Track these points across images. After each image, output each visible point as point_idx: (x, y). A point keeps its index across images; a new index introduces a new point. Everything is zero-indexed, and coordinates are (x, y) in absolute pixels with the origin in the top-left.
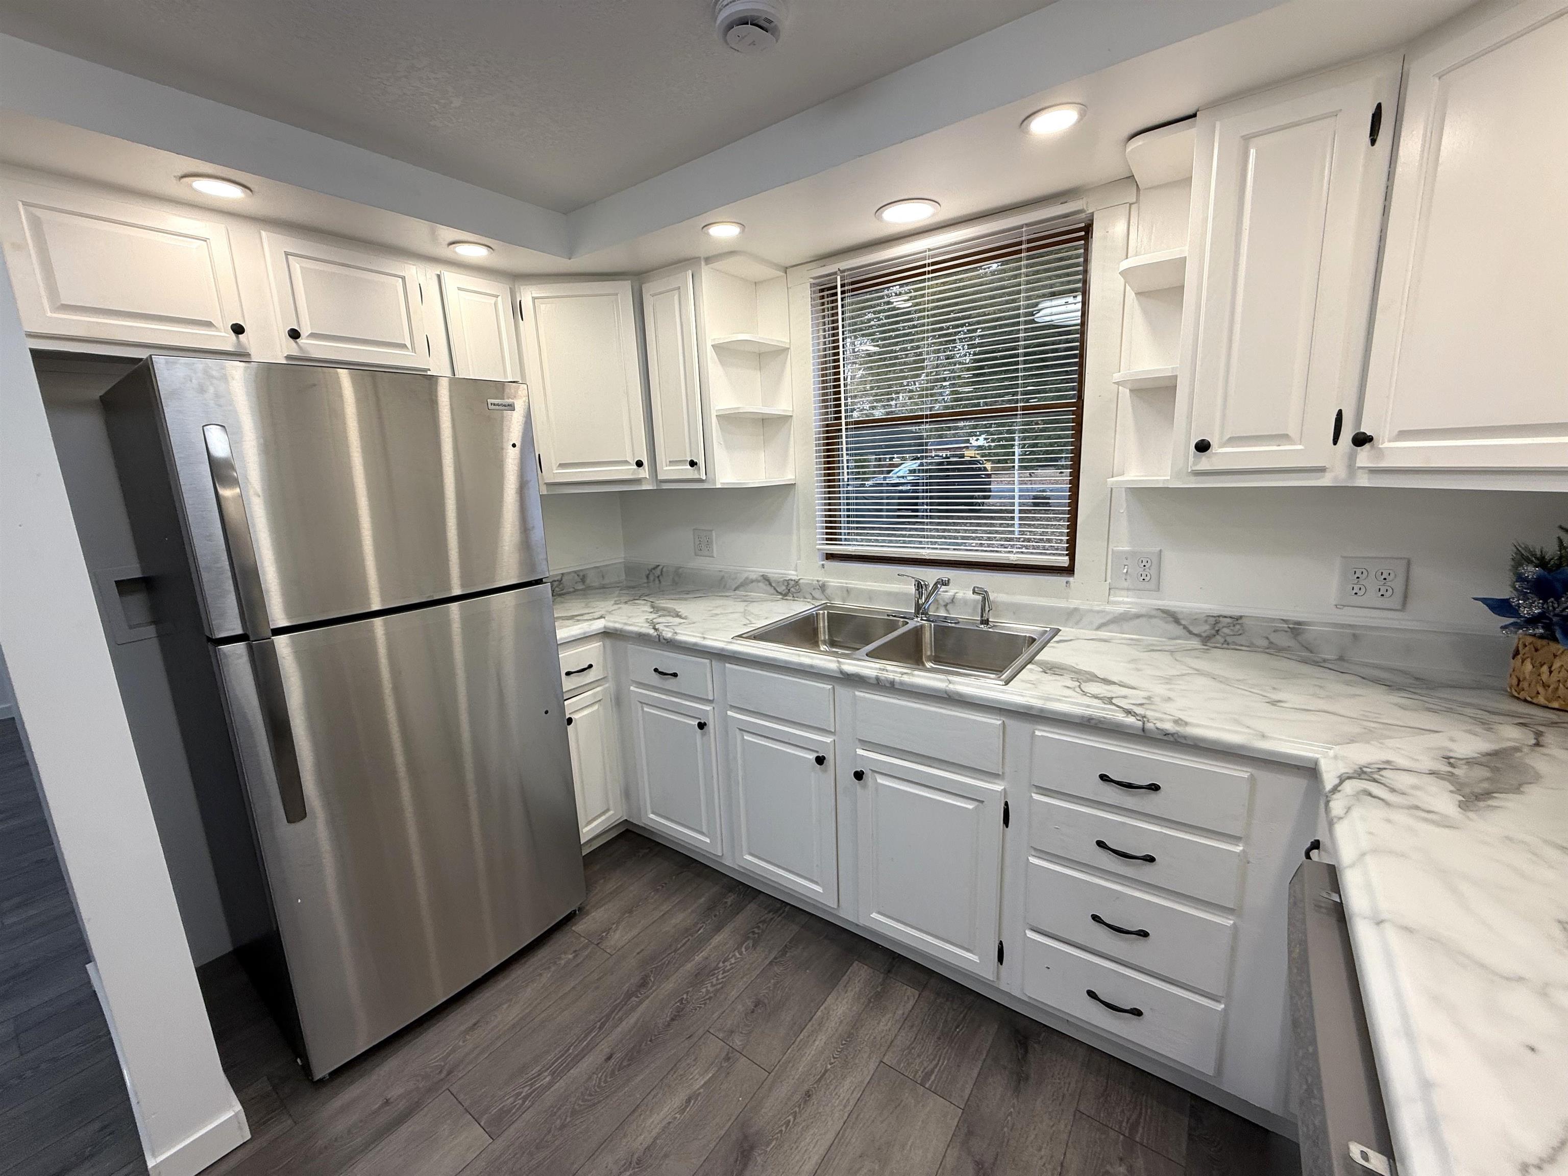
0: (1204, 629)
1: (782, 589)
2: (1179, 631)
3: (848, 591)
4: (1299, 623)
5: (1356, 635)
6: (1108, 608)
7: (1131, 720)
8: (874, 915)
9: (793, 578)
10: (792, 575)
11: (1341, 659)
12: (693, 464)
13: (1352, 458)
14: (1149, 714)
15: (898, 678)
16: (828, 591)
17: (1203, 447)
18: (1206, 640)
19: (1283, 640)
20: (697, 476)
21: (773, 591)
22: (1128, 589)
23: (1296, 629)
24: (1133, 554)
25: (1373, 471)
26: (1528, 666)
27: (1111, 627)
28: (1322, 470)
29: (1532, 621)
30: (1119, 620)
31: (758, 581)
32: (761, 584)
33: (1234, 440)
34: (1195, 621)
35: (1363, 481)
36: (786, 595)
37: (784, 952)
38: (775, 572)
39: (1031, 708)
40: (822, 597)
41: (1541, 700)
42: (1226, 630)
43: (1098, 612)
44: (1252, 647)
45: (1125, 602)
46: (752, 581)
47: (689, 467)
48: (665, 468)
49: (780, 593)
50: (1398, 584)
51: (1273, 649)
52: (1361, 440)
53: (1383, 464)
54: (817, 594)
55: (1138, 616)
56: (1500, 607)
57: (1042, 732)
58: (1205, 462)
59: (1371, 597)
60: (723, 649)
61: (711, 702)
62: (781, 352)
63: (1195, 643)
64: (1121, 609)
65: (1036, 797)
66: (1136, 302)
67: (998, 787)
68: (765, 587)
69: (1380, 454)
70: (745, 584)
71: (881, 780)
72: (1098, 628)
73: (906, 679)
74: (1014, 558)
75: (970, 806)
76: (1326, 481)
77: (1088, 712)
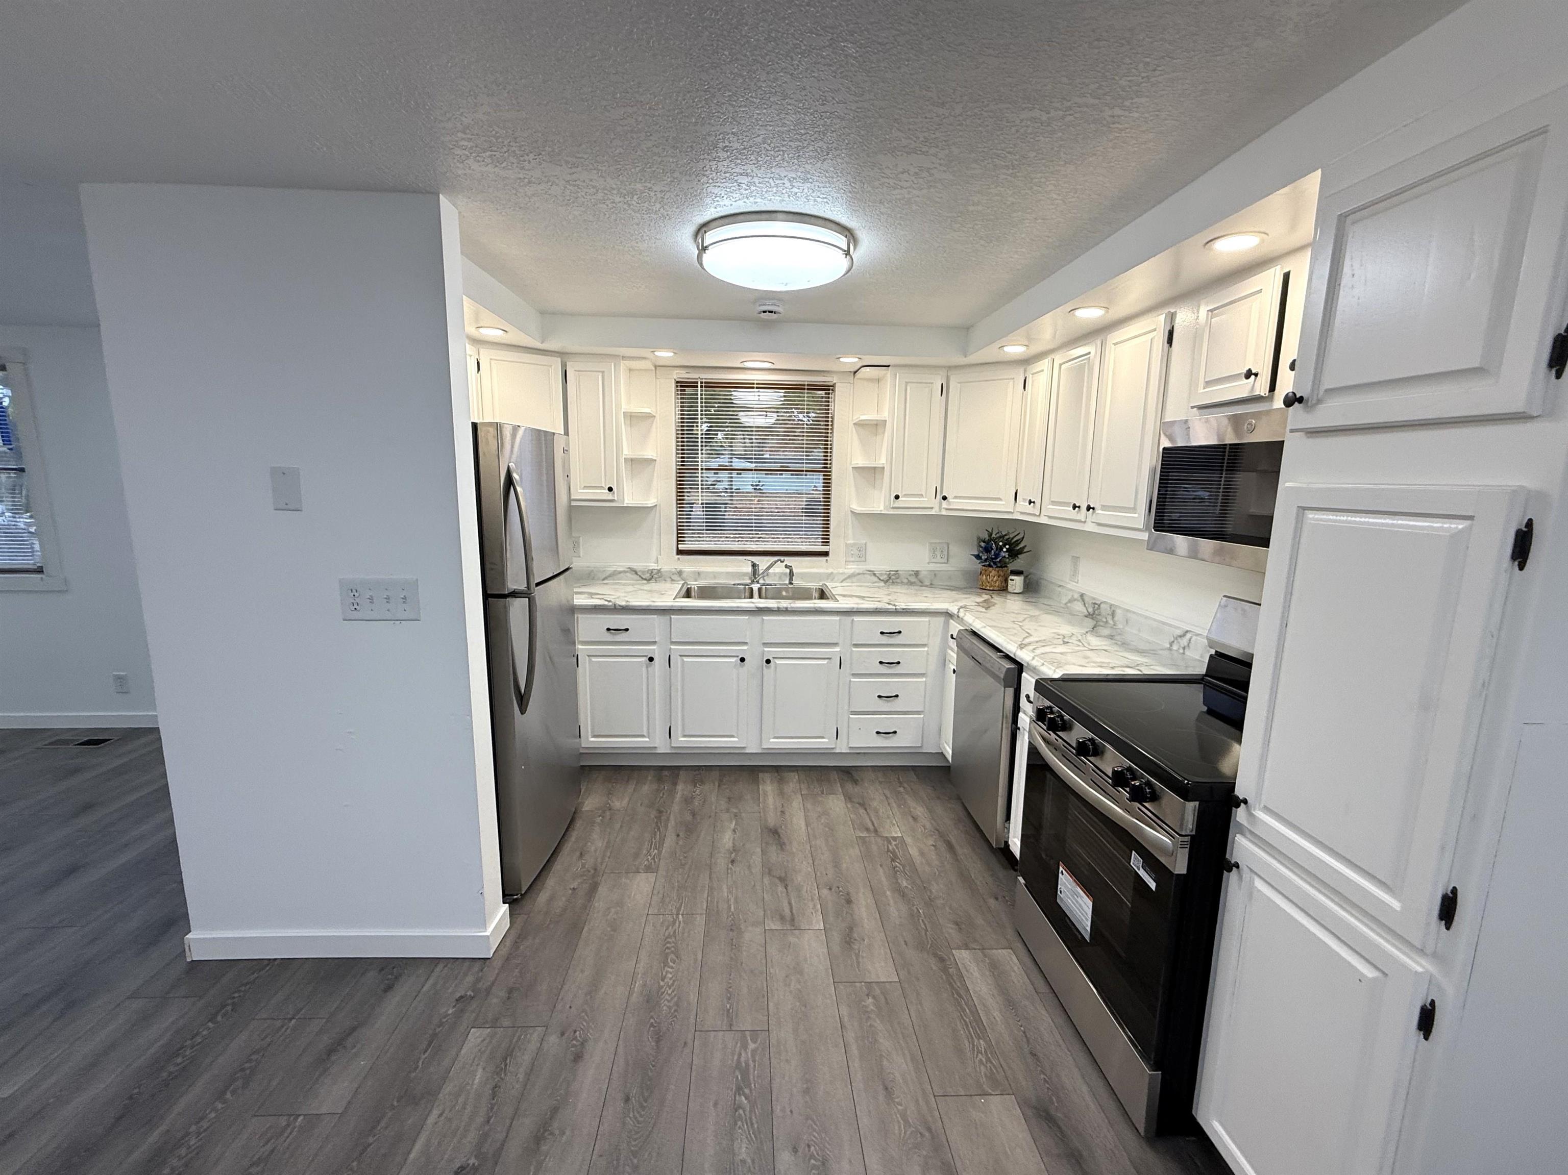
0: (885, 577)
1: (647, 576)
2: (876, 579)
3: (699, 573)
4: (917, 571)
5: (935, 574)
6: (846, 571)
7: (891, 607)
8: (772, 740)
9: (656, 568)
10: (653, 566)
11: (931, 584)
12: (610, 489)
13: (941, 504)
14: (896, 604)
15: (789, 606)
16: (684, 575)
17: (897, 497)
18: (886, 582)
19: (913, 579)
20: (610, 497)
21: (638, 577)
22: (853, 562)
23: (917, 573)
24: (854, 544)
25: (947, 509)
26: (984, 577)
27: (848, 580)
28: (932, 508)
29: (986, 560)
30: (851, 576)
31: (625, 572)
32: (628, 574)
33: (906, 495)
34: (881, 574)
35: (944, 513)
36: (650, 580)
37: (721, 781)
38: (638, 565)
39: (853, 608)
40: (679, 579)
41: (988, 588)
42: (893, 577)
43: (842, 574)
44: (902, 582)
45: (852, 568)
46: (620, 572)
47: (607, 491)
48: (579, 491)
49: (645, 579)
50: (946, 553)
51: (911, 583)
52: (945, 498)
53: (951, 507)
54: (675, 577)
55: (859, 574)
56: (978, 557)
57: (857, 619)
58: (898, 503)
59: (938, 559)
60: (672, 606)
61: (654, 643)
62: (650, 417)
63: (882, 584)
64: (851, 571)
65: (854, 649)
66: (854, 429)
67: (837, 649)
68: (632, 576)
69: (949, 503)
70: (614, 575)
71: (778, 662)
72: (842, 582)
73: (793, 605)
74: (804, 548)
75: (825, 662)
76: (933, 512)
77: (875, 606)
